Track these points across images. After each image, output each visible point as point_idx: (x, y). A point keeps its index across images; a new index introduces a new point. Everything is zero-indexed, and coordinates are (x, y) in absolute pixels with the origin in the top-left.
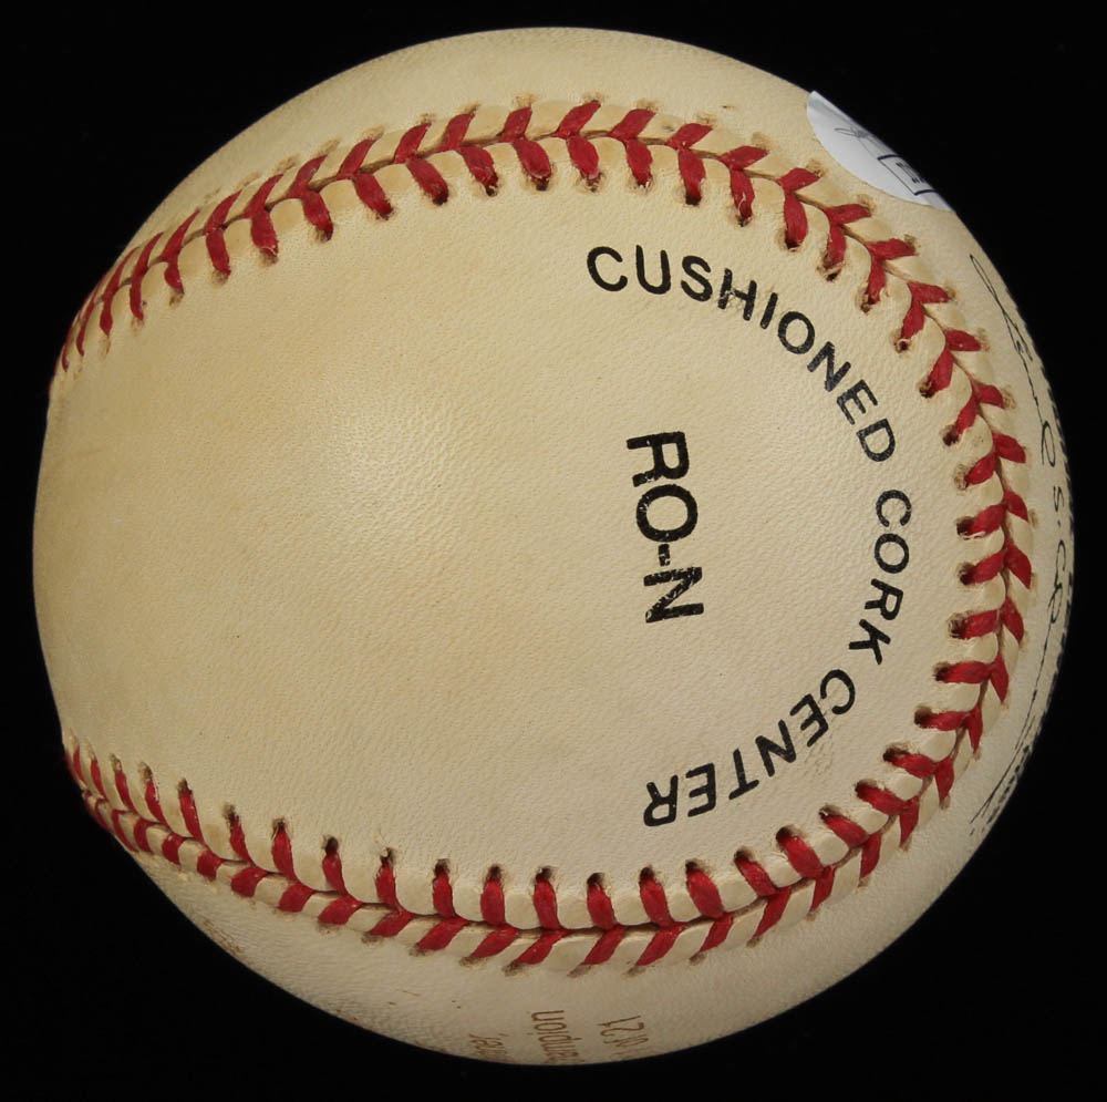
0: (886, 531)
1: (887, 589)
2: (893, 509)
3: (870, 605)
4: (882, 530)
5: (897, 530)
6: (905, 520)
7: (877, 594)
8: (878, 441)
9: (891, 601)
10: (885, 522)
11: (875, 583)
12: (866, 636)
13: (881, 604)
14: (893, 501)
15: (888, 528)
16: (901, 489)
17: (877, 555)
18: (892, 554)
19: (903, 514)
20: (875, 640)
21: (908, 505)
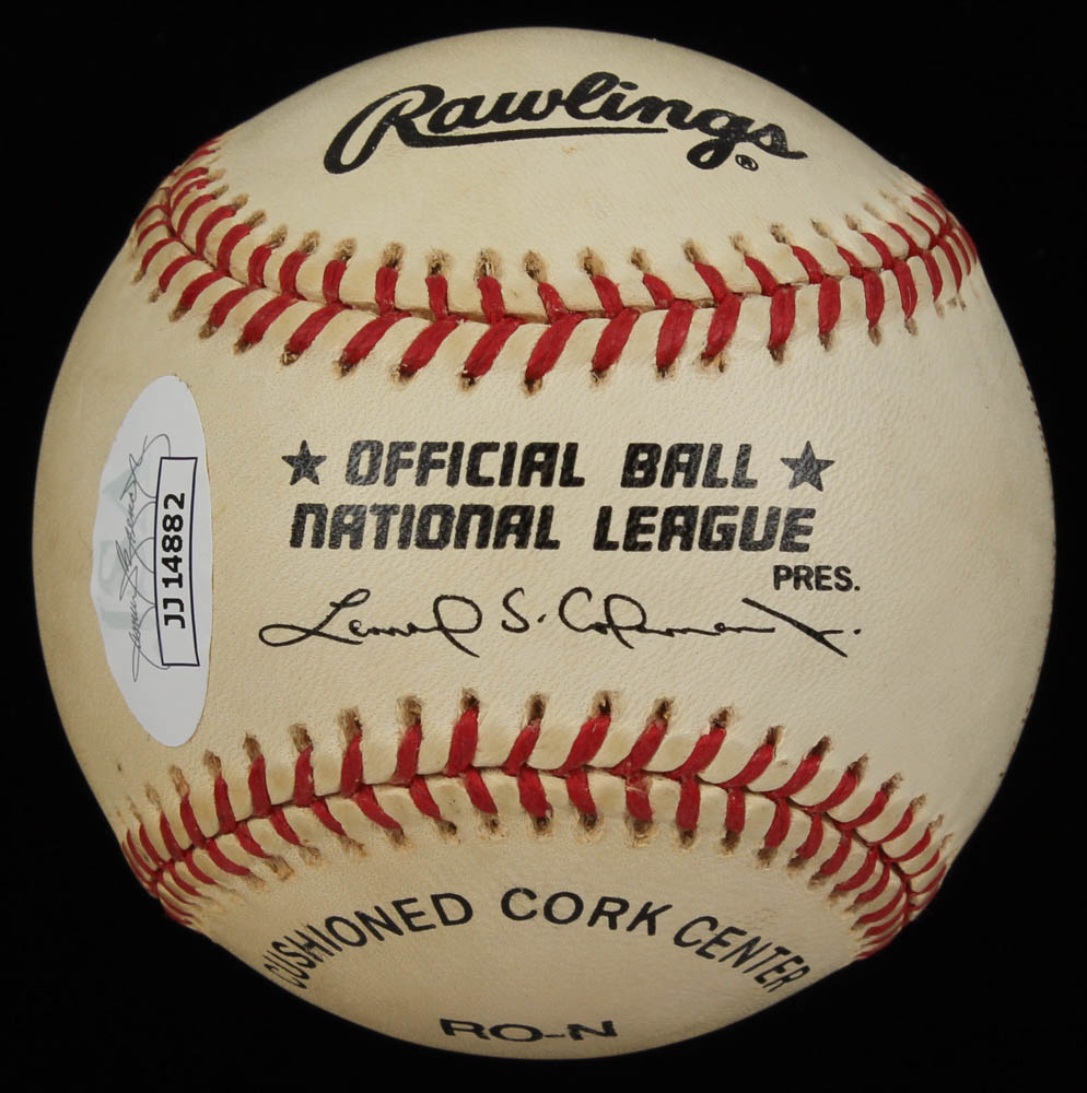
0: (541, 912)
1: (599, 912)
2: (520, 905)
3: (613, 925)
4: (540, 917)
5: (540, 904)
6: (531, 895)
7: (603, 920)
8: (453, 910)
9: (611, 907)
10: (533, 913)
11: (592, 923)
12: (644, 924)
13: (612, 917)
14: (513, 906)
15: (539, 912)
16: (500, 897)
17: (565, 922)
18: (564, 908)
19: (525, 897)
20: (648, 916)
21: (517, 890)
